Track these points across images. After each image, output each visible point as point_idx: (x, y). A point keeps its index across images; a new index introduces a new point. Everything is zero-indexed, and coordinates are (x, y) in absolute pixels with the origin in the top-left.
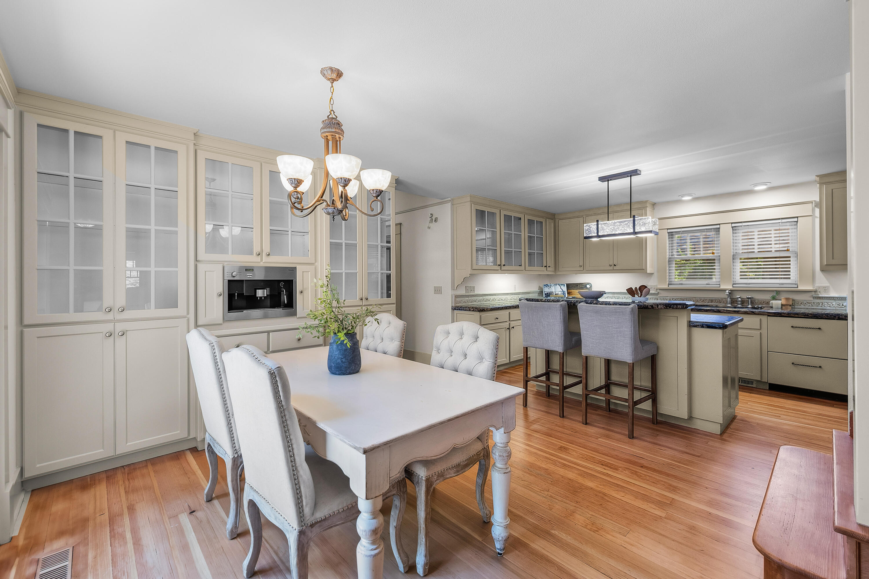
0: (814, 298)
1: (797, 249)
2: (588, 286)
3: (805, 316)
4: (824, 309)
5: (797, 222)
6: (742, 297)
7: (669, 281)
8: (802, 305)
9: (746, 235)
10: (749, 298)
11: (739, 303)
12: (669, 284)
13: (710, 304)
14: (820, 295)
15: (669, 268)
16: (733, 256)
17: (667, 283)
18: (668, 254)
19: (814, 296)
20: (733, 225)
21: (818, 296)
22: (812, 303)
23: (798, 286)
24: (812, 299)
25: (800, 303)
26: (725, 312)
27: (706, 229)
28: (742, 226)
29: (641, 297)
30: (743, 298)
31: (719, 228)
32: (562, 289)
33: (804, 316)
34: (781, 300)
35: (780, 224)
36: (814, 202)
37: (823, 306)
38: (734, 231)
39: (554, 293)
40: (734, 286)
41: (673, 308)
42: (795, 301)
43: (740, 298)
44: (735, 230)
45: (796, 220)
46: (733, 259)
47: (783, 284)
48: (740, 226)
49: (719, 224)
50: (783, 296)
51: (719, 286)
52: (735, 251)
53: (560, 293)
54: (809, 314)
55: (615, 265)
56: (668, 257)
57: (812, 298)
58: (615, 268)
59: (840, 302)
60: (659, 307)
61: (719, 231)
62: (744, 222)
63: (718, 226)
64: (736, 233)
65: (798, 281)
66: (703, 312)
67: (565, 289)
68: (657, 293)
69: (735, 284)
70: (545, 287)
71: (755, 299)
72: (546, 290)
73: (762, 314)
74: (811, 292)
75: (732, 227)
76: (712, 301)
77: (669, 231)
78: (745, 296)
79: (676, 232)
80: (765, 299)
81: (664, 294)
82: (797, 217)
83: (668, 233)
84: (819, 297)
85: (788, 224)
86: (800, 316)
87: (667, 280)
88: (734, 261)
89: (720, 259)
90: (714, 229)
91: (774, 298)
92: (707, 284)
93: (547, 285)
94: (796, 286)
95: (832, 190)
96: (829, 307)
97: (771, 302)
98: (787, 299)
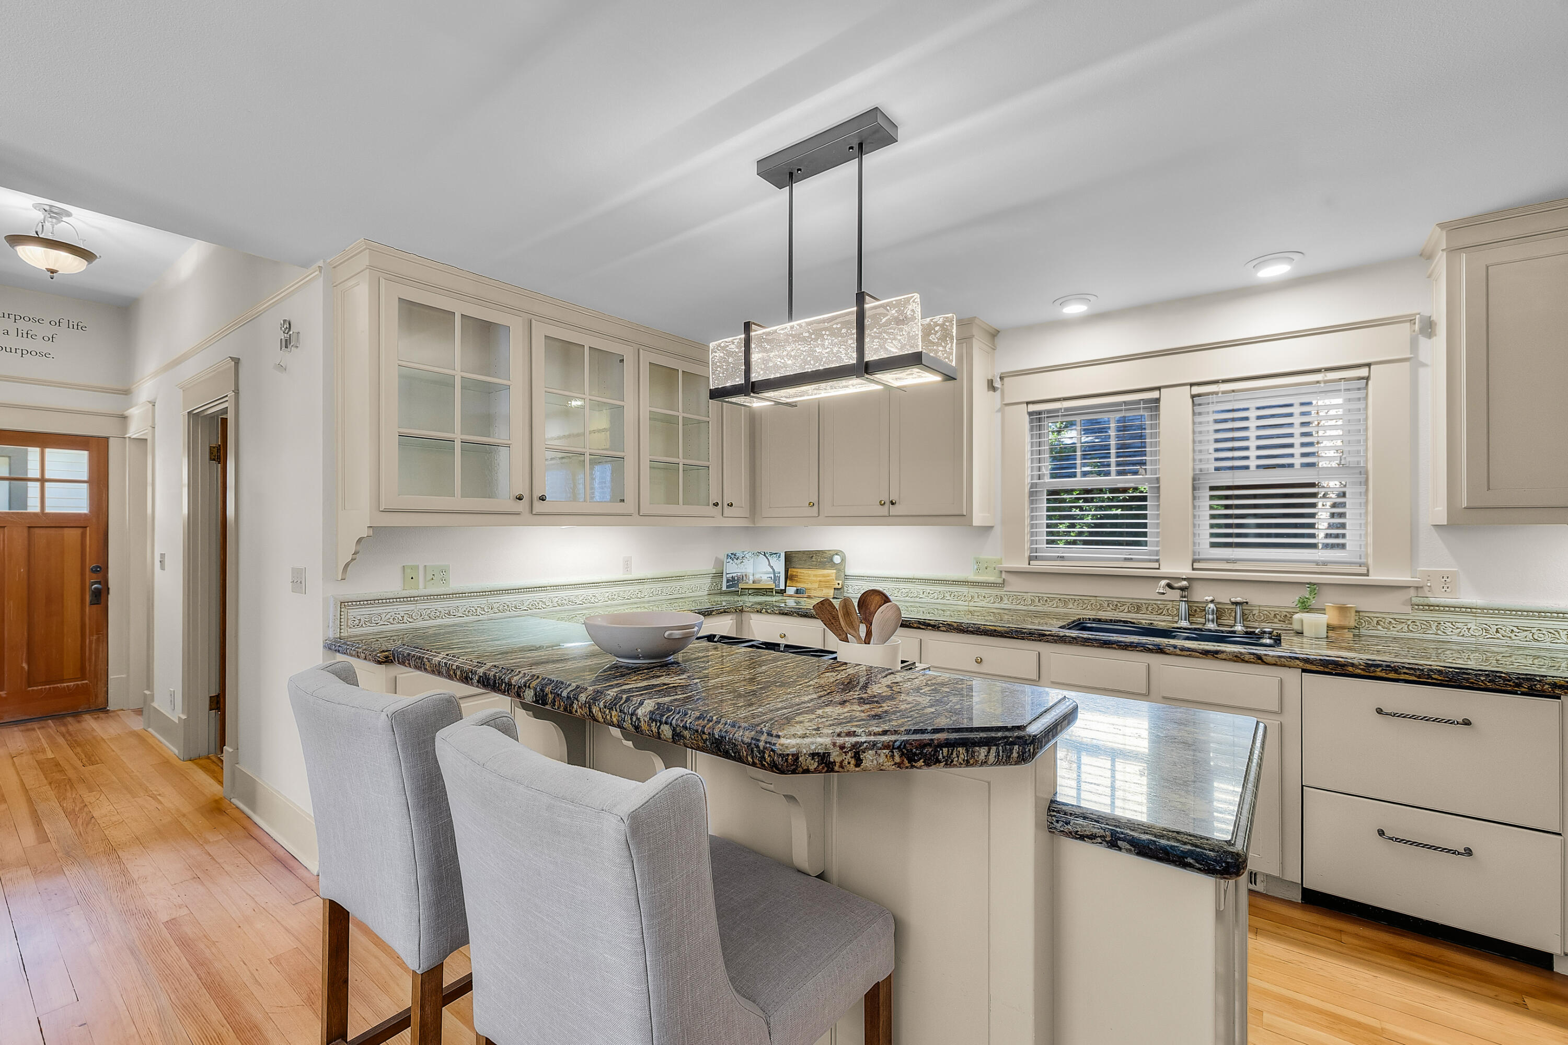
0: (1416, 606)
1: (1366, 461)
2: (837, 559)
3: (1419, 677)
4: (1443, 642)
5: (1367, 379)
6: (1217, 600)
7: (1032, 550)
8: (1379, 627)
9: (1225, 421)
10: (1236, 604)
11: (1211, 617)
12: (1031, 559)
13: (1134, 615)
14: (1433, 601)
15: (1032, 512)
16: (1194, 479)
17: (1027, 554)
18: (1028, 472)
19: (1415, 600)
20: (1196, 390)
21: (1426, 601)
22: (1409, 622)
23: (1368, 571)
24: (1408, 609)
25: (1375, 620)
26: (1178, 652)
27: (1125, 402)
28: (1217, 393)
29: (867, 641)
30: (1219, 603)
31: (1157, 400)
32: (772, 567)
33: (1416, 679)
34: (1322, 611)
35: (1322, 385)
36: (1418, 316)
37: (1439, 632)
38: (1198, 409)
39: (751, 578)
40: (1196, 565)
41: (949, 763)
42: (1361, 614)
43: (1212, 601)
44: (1200, 405)
45: (1363, 372)
46: (1194, 489)
47: (1325, 563)
48: (1212, 393)
49: (1159, 388)
50: (1330, 600)
51: (1156, 565)
52: (1197, 467)
53: (765, 577)
54: (1431, 670)
55: (892, 503)
56: (1028, 480)
57: (1410, 607)
58: (894, 510)
59: (1489, 621)
60: (869, 757)
61: (1157, 408)
62: (1225, 381)
63: (1155, 395)
64: (1200, 414)
65: (1367, 555)
66: (1115, 649)
67: (780, 566)
68: (1000, 581)
69: (1198, 561)
70: (729, 560)
71: (1251, 606)
72: (732, 569)
73: (1287, 663)
74: (1408, 590)
75: (1193, 397)
76: (1138, 609)
77: (1032, 408)
78: (1226, 596)
79: (1049, 411)
80: (1279, 607)
81: (1017, 585)
82: (1369, 365)
83: (1030, 414)
84: (1429, 606)
85: (1343, 385)
86: (1402, 677)
87: (1027, 546)
88: (1197, 493)
89: (1159, 487)
90: (1146, 401)
91: (1305, 607)
92: (1126, 559)
93: (733, 556)
94: (1363, 570)
95: (1487, 267)
96: (1458, 635)
97: (1296, 616)
98: (1343, 609)
